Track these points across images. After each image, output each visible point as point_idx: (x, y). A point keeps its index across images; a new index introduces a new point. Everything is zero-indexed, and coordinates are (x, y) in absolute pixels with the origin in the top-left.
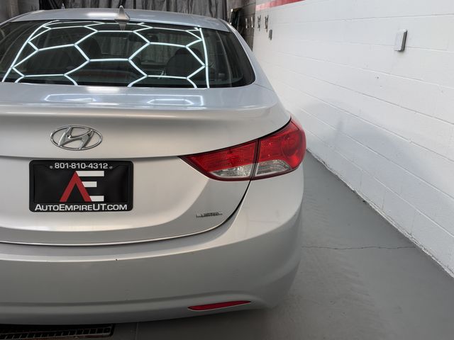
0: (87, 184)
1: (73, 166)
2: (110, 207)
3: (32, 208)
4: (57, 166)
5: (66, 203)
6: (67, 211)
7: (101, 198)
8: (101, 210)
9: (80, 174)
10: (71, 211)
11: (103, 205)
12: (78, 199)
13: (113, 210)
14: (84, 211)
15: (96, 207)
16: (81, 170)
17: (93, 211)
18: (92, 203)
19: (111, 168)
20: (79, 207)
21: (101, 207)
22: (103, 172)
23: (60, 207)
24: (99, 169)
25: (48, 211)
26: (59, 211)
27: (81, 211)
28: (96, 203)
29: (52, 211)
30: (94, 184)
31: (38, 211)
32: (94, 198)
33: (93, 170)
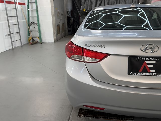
0: (149, 66)
1: (145, 59)
2: (158, 75)
3: (129, 74)
4: (139, 59)
5: (141, 72)
6: (142, 75)
7: (154, 71)
8: (154, 76)
9: (147, 62)
10: (143, 75)
11: (155, 74)
12: (146, 71)
13: (159, 76)
14: (148, 75)
15: (153, 74)
16: (147, 60)
17: (151, 76)
18: (151, 73)
19: (158, 60)
20: (146, 74)
21: (154, 74)
22: (155, 61)
23: (139, 74)
24: (154, 60)
25: (135, 75)
26: (139, 75)
27: (147, 75)
28: (153, 73)
29: (136, 75)
30: (152, 66)
31: (131, 75)
32: (151, 71)
33: (152, 60)
